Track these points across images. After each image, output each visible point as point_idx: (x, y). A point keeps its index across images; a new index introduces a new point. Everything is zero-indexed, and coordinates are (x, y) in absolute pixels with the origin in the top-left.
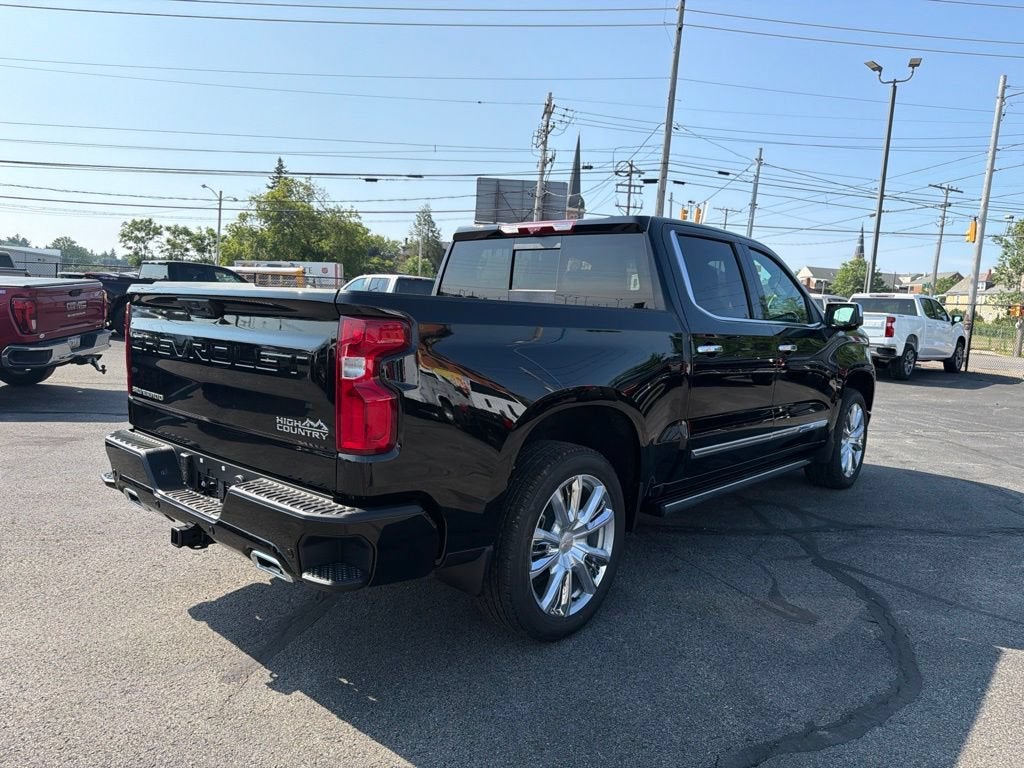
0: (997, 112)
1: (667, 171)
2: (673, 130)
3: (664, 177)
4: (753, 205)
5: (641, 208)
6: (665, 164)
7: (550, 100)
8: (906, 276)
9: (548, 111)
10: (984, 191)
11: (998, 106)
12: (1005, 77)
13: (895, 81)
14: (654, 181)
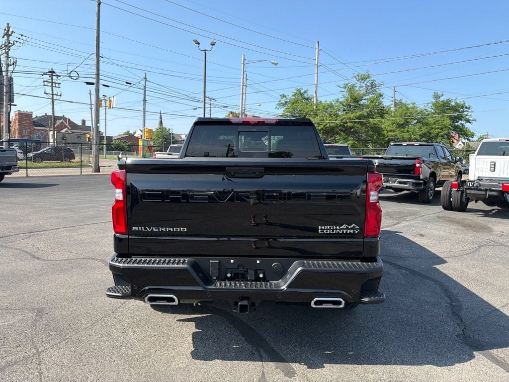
0: (242, 70)
1: (99, 79)
2: (100, 58)
3: (98, 82)
4: (145, 101)
5: (61, 96)
6: (98, 75)
7: (9, 28)
8: (183, 135)
9: (7, 34)
10: (241, 102)
11: (242, 67)
12: (244, 55)
13: (205, 50)
14: (92, 84)
